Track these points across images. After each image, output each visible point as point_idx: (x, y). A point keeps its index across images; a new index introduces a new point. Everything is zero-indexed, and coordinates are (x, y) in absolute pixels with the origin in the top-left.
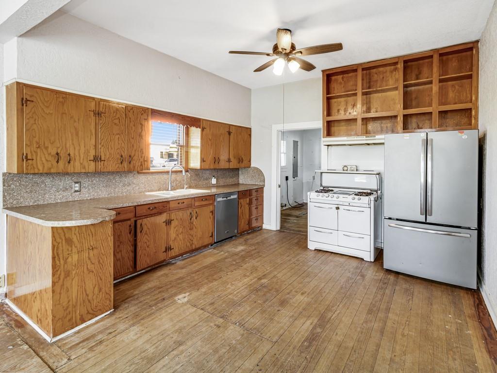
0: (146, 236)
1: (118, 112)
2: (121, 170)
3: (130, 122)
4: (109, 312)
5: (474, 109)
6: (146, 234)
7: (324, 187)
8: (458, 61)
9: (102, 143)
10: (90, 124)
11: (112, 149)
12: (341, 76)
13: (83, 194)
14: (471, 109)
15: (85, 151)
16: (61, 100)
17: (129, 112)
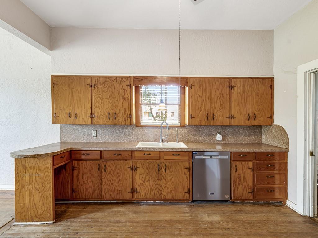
0: (110, 175)
1: (106, 82)
2: (109, 124)
3: (115, 89)
4: (49, 222)
6: (110, 173)
9: (96, 106)
10: (88, 94)
11: (102, 109)
13: (99, 138)
15: (85, 111)
16: (71, 81)
17: (114, 81)
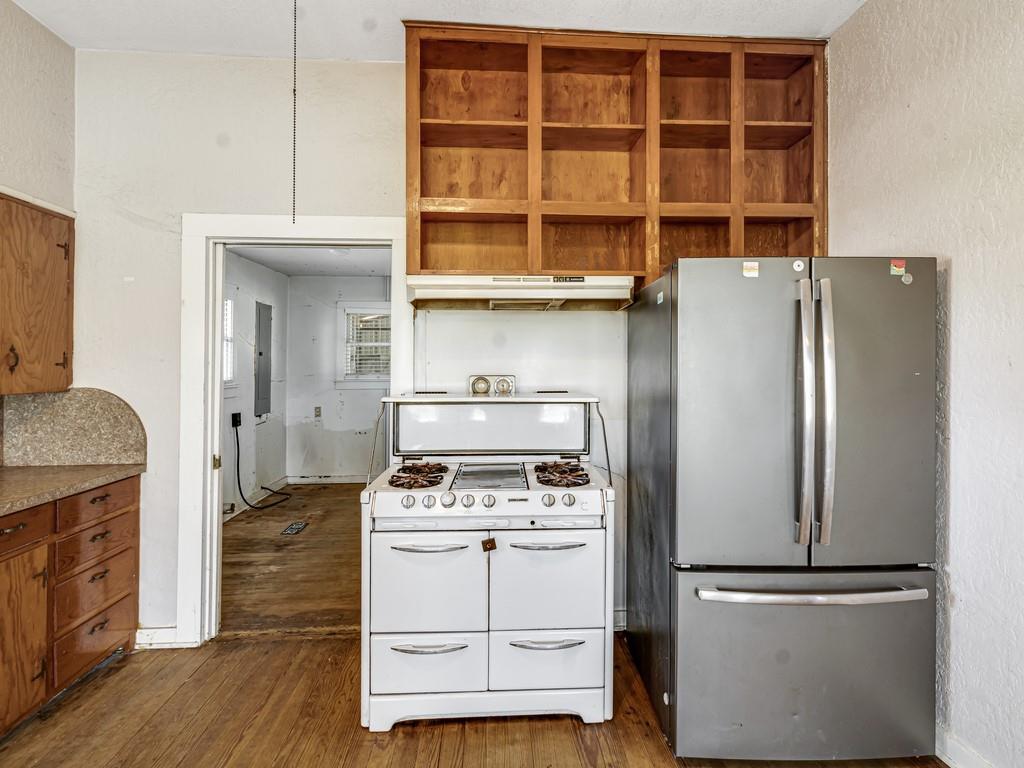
5: (818, 220)
7: (406, 457)
8: (757, 97)
12: (461, 73)
14: (809, 220)
